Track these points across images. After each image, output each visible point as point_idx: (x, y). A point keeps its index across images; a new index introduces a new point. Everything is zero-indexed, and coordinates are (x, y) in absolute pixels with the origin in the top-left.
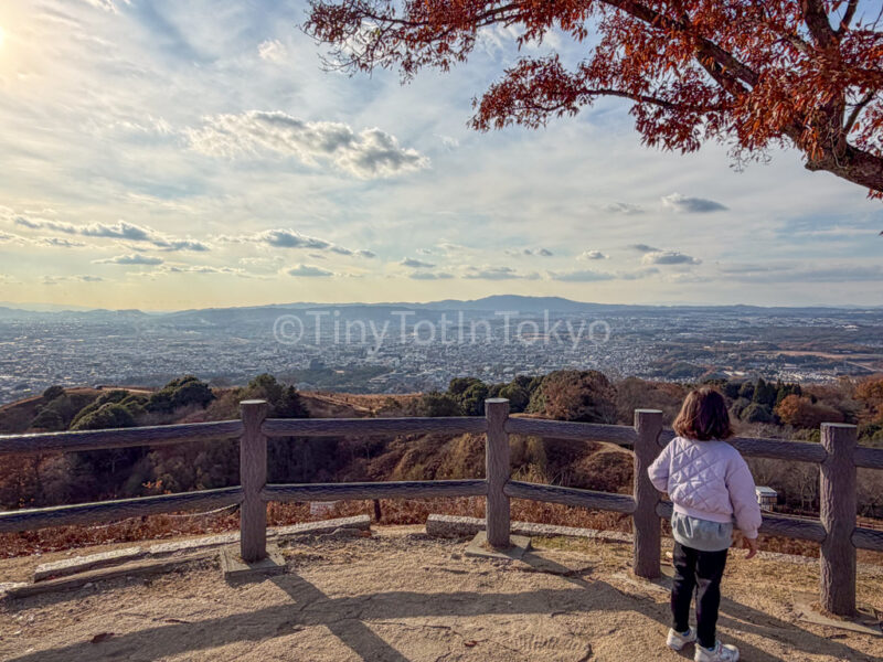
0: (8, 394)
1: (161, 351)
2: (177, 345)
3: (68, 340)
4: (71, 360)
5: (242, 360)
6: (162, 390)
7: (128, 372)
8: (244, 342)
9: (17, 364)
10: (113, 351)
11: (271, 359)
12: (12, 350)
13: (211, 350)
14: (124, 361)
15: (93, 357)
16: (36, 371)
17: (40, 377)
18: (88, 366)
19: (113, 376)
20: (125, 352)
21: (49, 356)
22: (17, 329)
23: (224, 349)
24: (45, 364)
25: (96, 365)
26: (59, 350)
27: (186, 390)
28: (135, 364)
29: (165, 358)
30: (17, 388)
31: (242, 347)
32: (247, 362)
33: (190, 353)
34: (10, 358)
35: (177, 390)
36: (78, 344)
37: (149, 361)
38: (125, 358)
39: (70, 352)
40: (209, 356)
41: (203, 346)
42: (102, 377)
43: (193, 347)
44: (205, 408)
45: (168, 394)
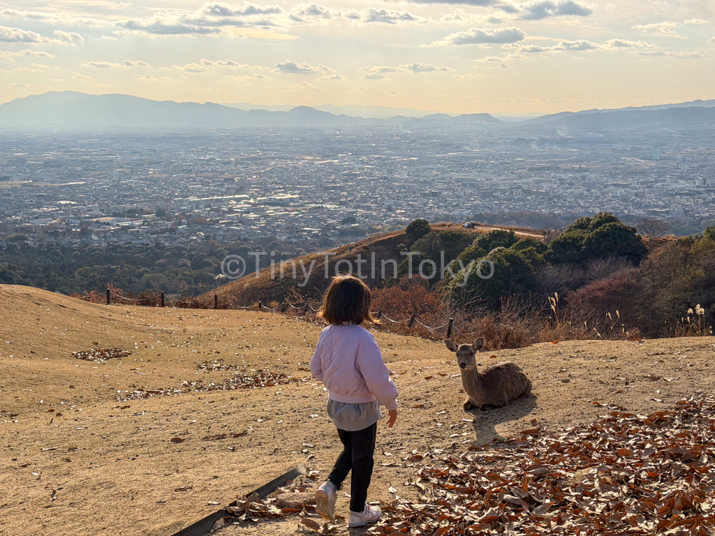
0: (335, 228)
1: (520, 178)
2: (542, 169)
3: (399, 158)
4: (403, 187)
5: (642, 195)
6: (563, 234)
7: (476, 207)
8: (644, 164)
9: (342, 189)
10: (456, 176)
11: (691, 194)
12: (337, 170)
13: (592, 176)
14: (469, 191)
15: (430, 183)
16: (364, 200)
17: (369, 208)
18: (425, 195)
19: (456, 212)
20: (471, 177)
21: (377, 181)
22: (340, 142)
23: (613, 176)
24: (373, 190)
25: (434, 195)
26: (390, 172)
27: (603, 235)
28: (486, 195)
29: (525, 187)
30: (344, 222)
31: (643, 173)
32: (651, 198)
33: (562, 181)
34: (334, 182)
35: (587, 235)
36: (411, 163)
37: (503, 191)
38: (472, 186)
39: (402, 175)
40: (589, 186)
41: (581, 170)
42: (442, 212)
43: (566, 171)
44: (636, 264)
45: (575, 240)
